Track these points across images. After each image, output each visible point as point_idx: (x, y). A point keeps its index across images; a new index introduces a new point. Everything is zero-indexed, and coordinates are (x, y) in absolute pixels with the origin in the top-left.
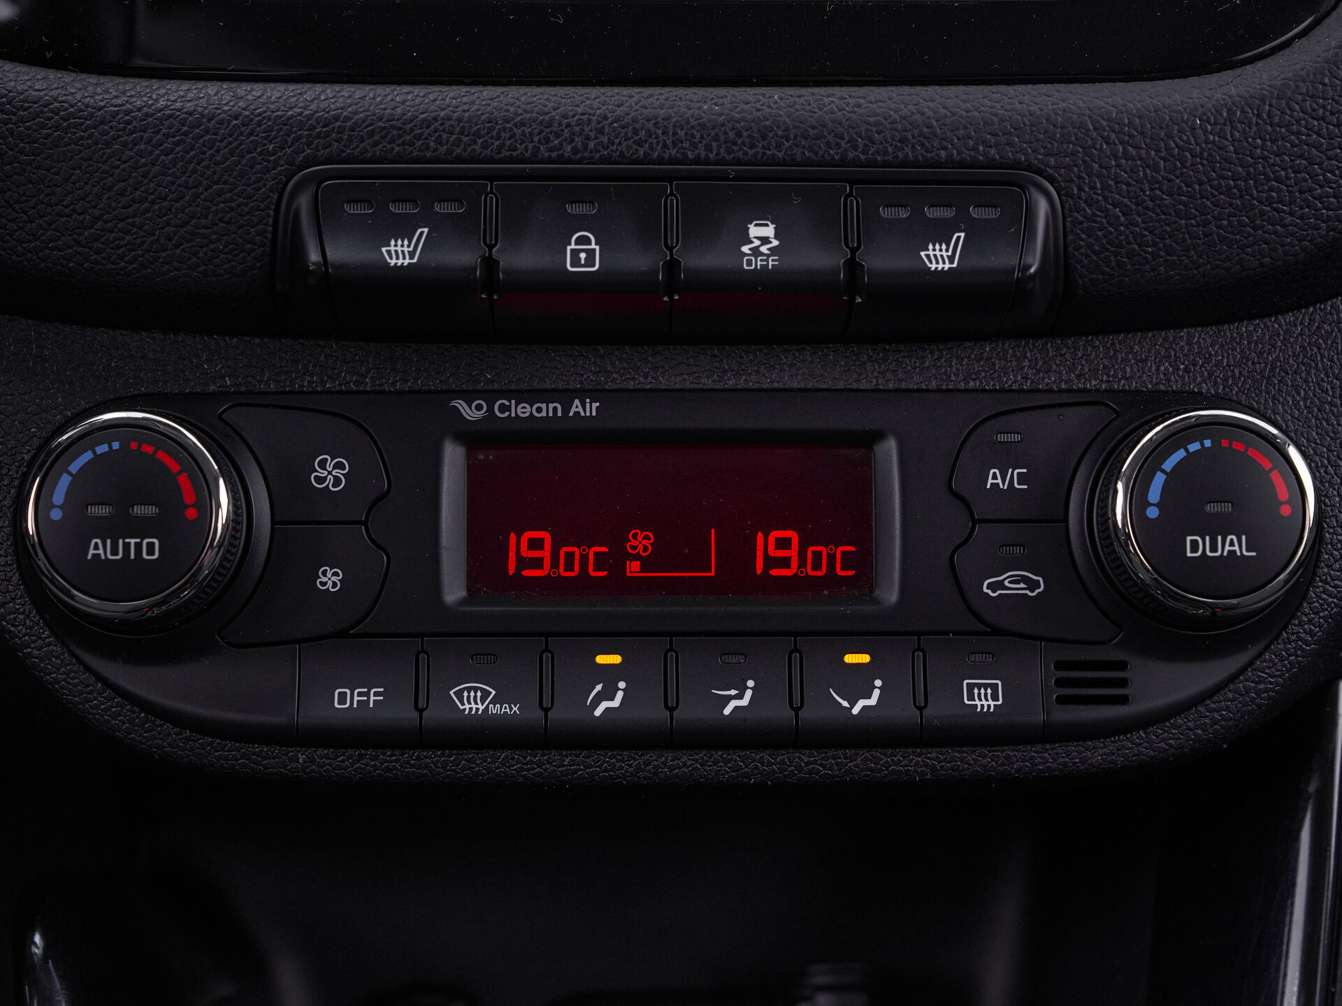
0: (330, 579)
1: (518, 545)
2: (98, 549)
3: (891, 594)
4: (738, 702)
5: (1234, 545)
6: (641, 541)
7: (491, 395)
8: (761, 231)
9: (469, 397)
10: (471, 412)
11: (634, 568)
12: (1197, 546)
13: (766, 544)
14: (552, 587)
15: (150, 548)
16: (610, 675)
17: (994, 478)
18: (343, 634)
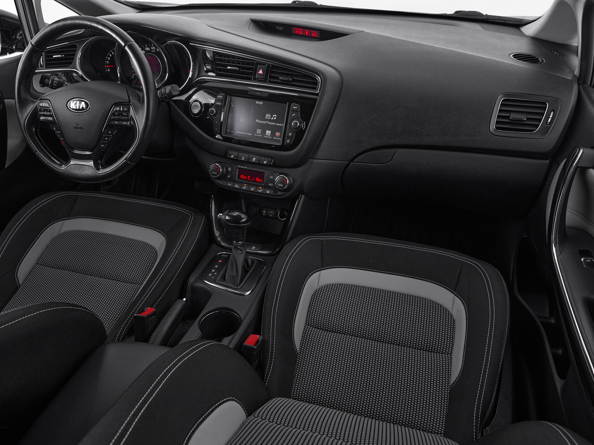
0: (229, 176)
1: (241, 176)
2: (213, 173)
3: (264, 183)
4: (252, 189)
6: (249, 177)
7: (240, 165)
8: (254, 159)
9: (239, 165)
13: (257, 179)
14: (243, 179)
15: (216, 173)
16: (245, 186)
17: (271, 177)
18: (229, 180)
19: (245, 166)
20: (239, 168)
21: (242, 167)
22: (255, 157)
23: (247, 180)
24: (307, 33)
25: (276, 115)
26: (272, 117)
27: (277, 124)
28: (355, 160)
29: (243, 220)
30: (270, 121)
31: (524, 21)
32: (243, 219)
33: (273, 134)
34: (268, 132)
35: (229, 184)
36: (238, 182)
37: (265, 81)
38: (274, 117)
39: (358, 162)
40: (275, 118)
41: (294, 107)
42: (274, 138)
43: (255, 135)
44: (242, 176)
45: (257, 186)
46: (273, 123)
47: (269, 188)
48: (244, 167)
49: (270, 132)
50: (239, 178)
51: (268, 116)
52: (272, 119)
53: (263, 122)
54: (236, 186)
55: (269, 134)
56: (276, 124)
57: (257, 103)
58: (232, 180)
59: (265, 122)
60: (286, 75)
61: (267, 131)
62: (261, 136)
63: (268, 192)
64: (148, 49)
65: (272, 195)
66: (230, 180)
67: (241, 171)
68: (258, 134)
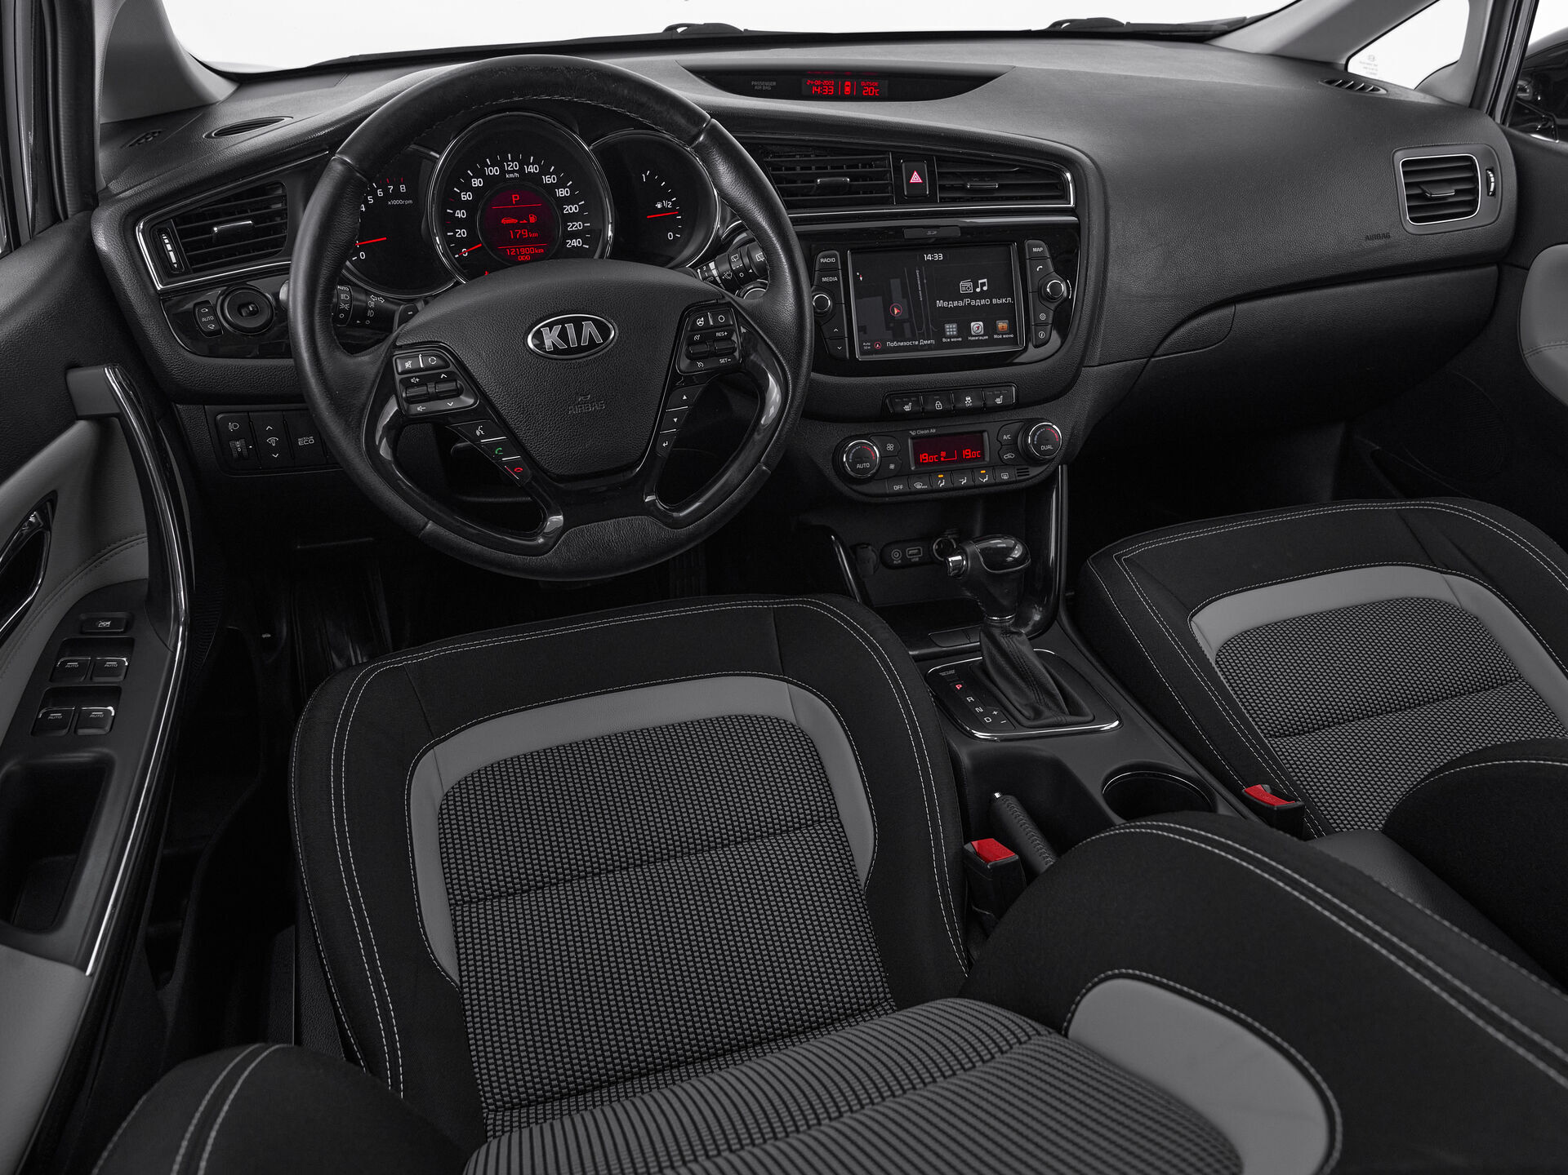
0: (892, 466)
2: (859, 466)
3: (987, 459)
4: (964, 482)
5: (1049, 447)
6: (943, 454)
7: (916, 430)
8: (968, 399)
9: (912, 430)
10: (913, 433)
11: (942, 459)
12: (1043, 448)
13: (965, 452)
14: (929, 464)
15: (868, 465)
16: (942, 479)
17: (1005, 437)
18: (894, 476)
19: (929, 428)
20: (913, 438)
21: (922, 432)
22: (968, 396)
23: (940, 463)
24: (847, 89)
25: (985, 280)
26: (975, 286)
27: (994, 301)
28: (1160, 351)
29: (1017, 554)
30: (974, 296)
31: (1213, 29)
32: (1011, 550)
33: (990, 328)
34: (977, 327)
35: (897, 488)
36: (918, 475)
37: (931, 200)
38: (983, 284)
39: (1165, 355)
40: (985, 288)
41: (1035, 250)
42: (995, 336)
43: (944, 340)
44: (924, 457)
45: (973, 470)
46: (983, 302)
47: (1005, 465)
48: (926, 432)
49: (981, 323)
50: (917, 462)
51: (965, 286)
52: (978, 290)
53: (956, 303)
54: (919, 486)
55: (981, 331)
56: (991, 301)
57: (929, 257)
58: (902, 474)
59: (961, 304)
60: (982, 176)
61: (972, 324)
62: (960, 339)
63: (1005, 477)
64: (494, 171)
65: (1016, 482)
66: (897, 476)
67: (921, 444)
68: (950, 337)
